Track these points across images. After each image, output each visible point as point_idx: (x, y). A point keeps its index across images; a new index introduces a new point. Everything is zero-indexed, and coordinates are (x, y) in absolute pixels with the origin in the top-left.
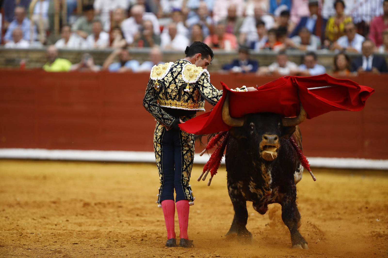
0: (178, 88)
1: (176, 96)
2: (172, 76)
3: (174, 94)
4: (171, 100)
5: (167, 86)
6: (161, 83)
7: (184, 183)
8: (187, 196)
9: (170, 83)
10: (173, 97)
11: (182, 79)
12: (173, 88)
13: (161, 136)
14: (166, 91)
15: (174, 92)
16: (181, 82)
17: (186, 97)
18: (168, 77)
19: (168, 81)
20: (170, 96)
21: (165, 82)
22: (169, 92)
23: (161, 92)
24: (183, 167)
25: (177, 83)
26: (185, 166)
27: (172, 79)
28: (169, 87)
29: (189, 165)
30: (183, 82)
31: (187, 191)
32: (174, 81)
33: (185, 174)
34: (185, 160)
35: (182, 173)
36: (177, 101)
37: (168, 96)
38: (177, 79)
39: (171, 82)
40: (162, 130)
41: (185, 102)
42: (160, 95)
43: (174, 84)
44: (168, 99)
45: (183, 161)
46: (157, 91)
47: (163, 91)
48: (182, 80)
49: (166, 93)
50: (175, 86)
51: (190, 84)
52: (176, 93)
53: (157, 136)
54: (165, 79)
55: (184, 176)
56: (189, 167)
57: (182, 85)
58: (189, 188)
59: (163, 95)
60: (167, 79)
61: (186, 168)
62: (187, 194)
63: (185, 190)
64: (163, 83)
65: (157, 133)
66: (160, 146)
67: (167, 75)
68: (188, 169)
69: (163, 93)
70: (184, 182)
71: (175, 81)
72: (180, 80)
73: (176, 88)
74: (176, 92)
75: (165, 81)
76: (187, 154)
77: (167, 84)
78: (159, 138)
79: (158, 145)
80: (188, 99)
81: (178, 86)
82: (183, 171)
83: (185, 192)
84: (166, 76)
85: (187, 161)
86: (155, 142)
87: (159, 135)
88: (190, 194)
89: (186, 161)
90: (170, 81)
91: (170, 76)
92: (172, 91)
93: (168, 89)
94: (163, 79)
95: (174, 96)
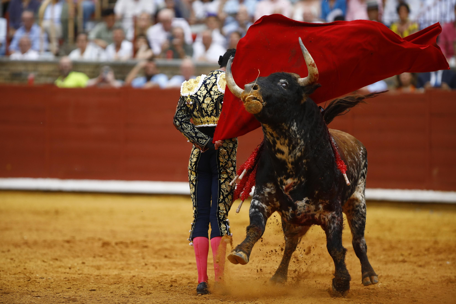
0: (214, 101)
1: (212, 111)
2: (206, 89)
3: (211, 109)
5: (201, 102)
6: (194, 99)
8: (223, 232)
9: (205, 97)
10: (209, 113)
11: (218, 90)
12: (209, 102)
13: (196, 162)
14: (201, 106)
15: (210, 107)
16: (217, 93)
18: (201, 90)
19: (201, 95)
20: (206, 112)
23: (195, 109)
24: (219, 199)
25: (212, 96)
26: (222, 197)
27: (207, 92)
28: (203, 102)
29: (227, 196)
30: (220, 93)
31: (223, 226)
32: (208, 94)
33: (222, 206)
34: (222, 190)
35: (218, 204)
36: (215, 117)
37: (204, 112)
38: (212, 91)
39: (205, 95)
40: (197, 156)
42: (194, 113)
43: (209, 97)
44: (205, 117)
45: (220, 191)
46: (191, 109)
47: (197, 107)
49: (201, 109)
50: (210, 99)
52: (213, 108)
53: (192, 162)
54: (199, 93)
55: (221, 208)
56: (228, 198)
57: (219, 97)
58: (226, 223)
59: (198, 112)
60: (201, 93)
61: (224, 199)
62: (223, 229)
63: (220, 225)
64: (197, 98)
65: (192, 159)
66: (195, 174)
67: (200, 88)
68: (226, 201)
69: (197, 109)
70: (220, 216)
71: (210, 94)
72: (215, 92)
73: (211, 102)
75: (198, 95)
76: (224, 183)
77: (201, 99)
78: (194, 165)
79: (193, 173)
81: (214, 99)
82: (219, 203)
83: (220, 227)
84: (199, 90)
85: (224, 191)
86: (189, 169)
87: (194, 161)
88: (226, 230)
91: (204, 89)
92: (208, 105)
93: (203, 104)
94: (196, 94)
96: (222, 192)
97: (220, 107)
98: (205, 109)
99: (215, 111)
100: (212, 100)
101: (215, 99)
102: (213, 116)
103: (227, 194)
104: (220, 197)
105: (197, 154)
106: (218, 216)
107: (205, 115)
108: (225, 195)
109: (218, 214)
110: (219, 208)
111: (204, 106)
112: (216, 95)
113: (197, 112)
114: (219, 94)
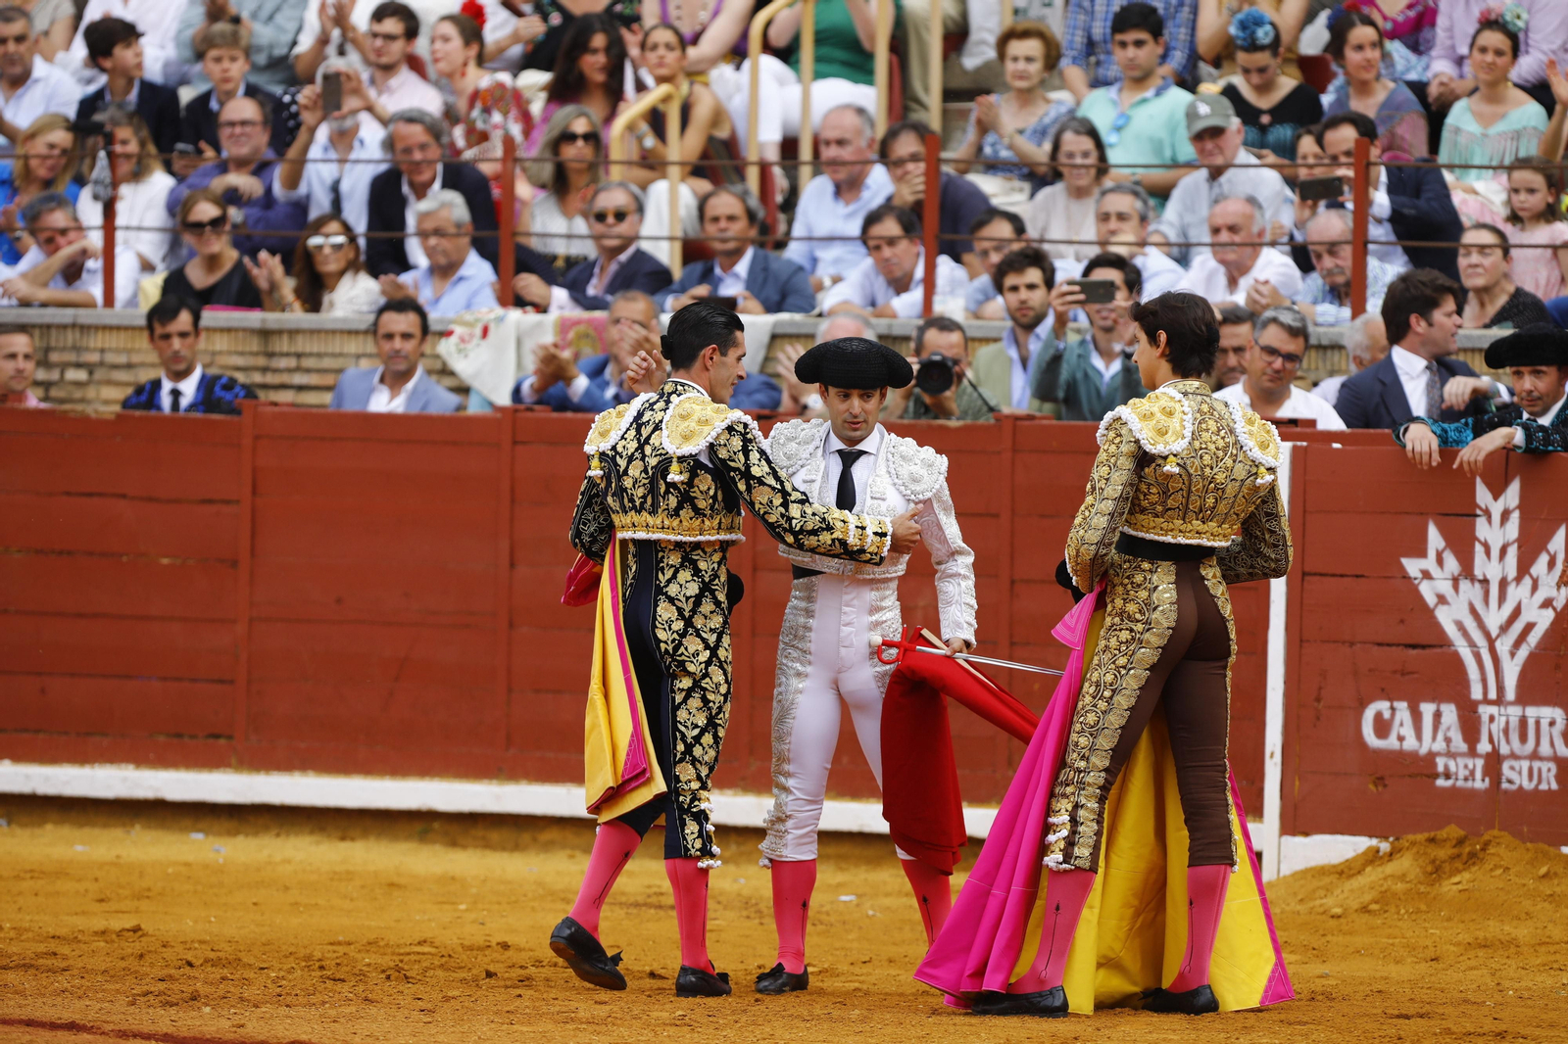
0: (650, 473)
1: (644, 497)
2: (638, 436)
3: (640, 492)
4: (633, 513)
5: (621, 470)
6: (608, 462)
7: (683, 802)
8: (691, 846)
9: (631, 459)
10: (637, 503)
11: (662, 443)
12: (637, 474)
14: (621, 484)
15: (639, 487)
17: (673, 501)
18: (626, 439)
19: (625, 453)
20: (632, 500)
21: (618, 457)
22: (626, 488)
24: (676, 751)
26: (681, 747)
27: (637, 445)
28: (626, 472)
29: (697, 738)
30: (664, 452)
31: (691, 826)
32: (640, 451)
33: (681, 772)
34: (679, 726)
35: (675, 768)
36: (650, 513)
37: (626, 501)
38: (649, 444)
39: (633, 455)
41: (672, 516)
45: (676, 728)
47: (613, 486)
48: (661, 446)
49: (621, 492)
50: (641, 465)
51: (681, 459)
52: (646, 489)
54: (620, 448)
55: (680, 779)
56: (701, 744)
57: (660, 462)
59: (615, 498)
60: (624, 447)
62: (690, 838)
63: (683, 824)
67: (625, 433)
68: (694, 753)
69: (613, 491)
70: (681, 799)
71: (643, 452)
72: (655, 448)
73: (643, 475)
74: (644, 485)
75: (617, 453)
76: (687, 704)
77: (622, 463)
80: (680, 507)
81: (650, 464)
82: (676, 763)
83: (683, 830)
84: (622, 437)
85: (686, 727)
89: (683, 729)
90: (630, 454)
92: (635, 482)
93: (623, 478)
94: (614, 448)
95: (641, 500)
96: (680, 732)
97: (663, 489)
98: (629, 491)
99: (649, 500)
100: (645, 471)
101: (652, 468)
102: (646, 511)
103: (696, 732)
108: (688, 738)
109: (677, 797)
110: (677, 779)
111: (628, 483)
112: (656, 456)
114: (661, 455)
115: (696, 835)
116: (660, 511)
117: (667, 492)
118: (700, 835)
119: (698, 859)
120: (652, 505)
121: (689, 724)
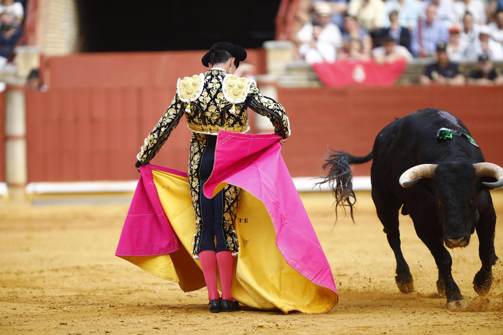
0: (220, 111)
1: (217, 120)
2: (209, 95)
3: (215, 118)
4: (210, 125)
6: (196, 106)
7: (226, 229)
8: (230, 246)
9: (208, 105)
10: (213, 122)
11: (224, 98)
12: (213, 111)
13: (197, 170)
14: (204, 115)
15: (214, 116)
16: (224, 102)
17: (231, 121)
18: (203, 96)
19: (204, 102)
20: (210, 120)
21: (201, 104)
22: (207, 116)
23: (197, 116)
24: (224, 208)
25: (218, 105)
26: (227, 206)
27: (210, 99)
28: (207, 110)
29: (232, 204)
31: (229, 239)
32: (213, 101)
33: (227, 216)
34: (226, 198)
35: (223, 215)
36: (220, 126)
37: (207, 121)
38: (217, 98)
39: (209, 103)
40: (197, 162)
41: (230, 127)
42: (195, 119)
43: (214, 105)
44: (207, 125)
45: (225, 199)
46: (191, 115)
47: (200, 115)
48: (224, 100)
49: (204, 118)
50: (215, 108)
51: (236, 105)
52: (218, 117)
53: (192, 169)
54: (201, 100)
55: (226, 219)
56: (233, 206)
57: (225, 107)
58: (233, 235)
59: (200, 119)
60: (203, 99)
61: (229, 208)
62: (229, 243)
63: (226, 238)
64: (199, 104)
65: (192, 165)
66: (197, 180)
68: (231, 209)
69: (199, 117)
70: (225, 227)
71: (215, 102)
72: (221, 100)
73: (217, 111)
74: (217, 115)
75: (200, 102)
76: (229, 190)
77: (205, 107)
78: (195, 172)
79: (195, 179)
80: (235, 123)
81: (219, 107)
82: (224, 213)
83: (226, 240)
85: (229, 199)
87: (196, 168)
89: (228, 199)
90: (207, 102)
91: (207, 96)
92: (212, 114)
93: (206, 112)
94: (198, 100)
95: (215, 121)
96: (227, 200)
97: (227, 116)
98: (209, 118)
99: (220, 121)
100: (218, 109)
101: (221, 109)
102: (218, 125)
103: (232, 201)
104: (224, 206)
105: (198, 160)
106: (224, 228)
107: (208, 123)
108: (230, 203)
109: (224, 226)
110: (224, 219)
111: (208, 114)
112: (222, 103)
113: (198, 120)
114: (225, 103)
115: (231, 242)
116: (225, 125)
117: (229, 118)
118: (233, 243)
119: (232, 252)
120: (221, 123)
121: (230, 198)
